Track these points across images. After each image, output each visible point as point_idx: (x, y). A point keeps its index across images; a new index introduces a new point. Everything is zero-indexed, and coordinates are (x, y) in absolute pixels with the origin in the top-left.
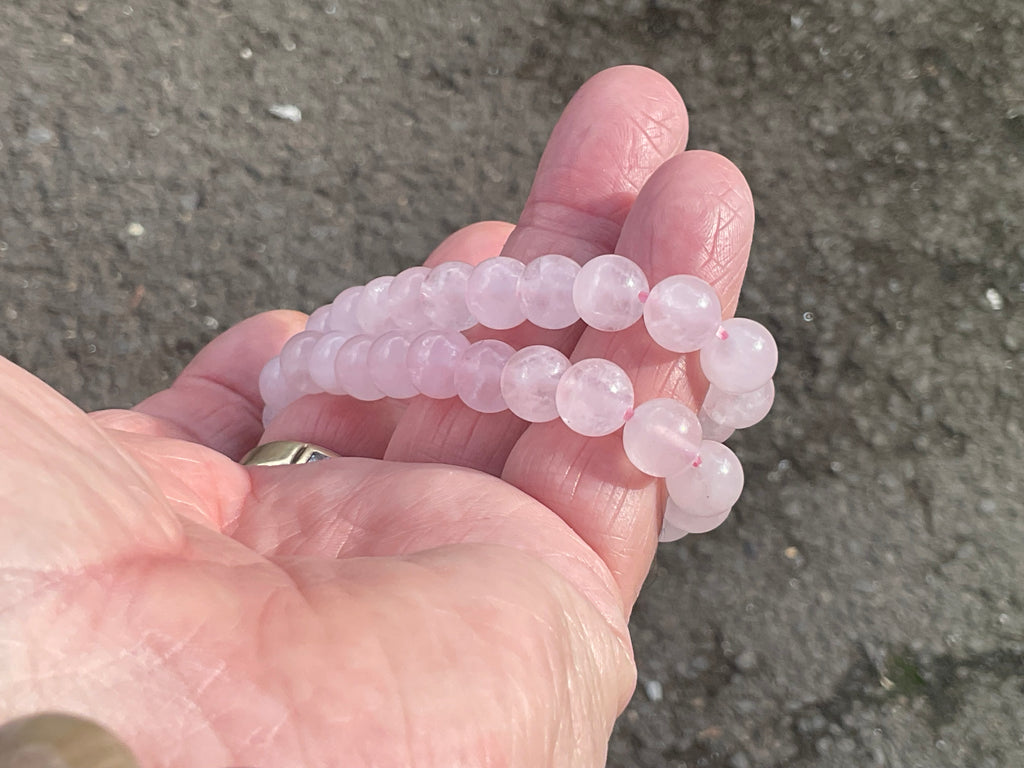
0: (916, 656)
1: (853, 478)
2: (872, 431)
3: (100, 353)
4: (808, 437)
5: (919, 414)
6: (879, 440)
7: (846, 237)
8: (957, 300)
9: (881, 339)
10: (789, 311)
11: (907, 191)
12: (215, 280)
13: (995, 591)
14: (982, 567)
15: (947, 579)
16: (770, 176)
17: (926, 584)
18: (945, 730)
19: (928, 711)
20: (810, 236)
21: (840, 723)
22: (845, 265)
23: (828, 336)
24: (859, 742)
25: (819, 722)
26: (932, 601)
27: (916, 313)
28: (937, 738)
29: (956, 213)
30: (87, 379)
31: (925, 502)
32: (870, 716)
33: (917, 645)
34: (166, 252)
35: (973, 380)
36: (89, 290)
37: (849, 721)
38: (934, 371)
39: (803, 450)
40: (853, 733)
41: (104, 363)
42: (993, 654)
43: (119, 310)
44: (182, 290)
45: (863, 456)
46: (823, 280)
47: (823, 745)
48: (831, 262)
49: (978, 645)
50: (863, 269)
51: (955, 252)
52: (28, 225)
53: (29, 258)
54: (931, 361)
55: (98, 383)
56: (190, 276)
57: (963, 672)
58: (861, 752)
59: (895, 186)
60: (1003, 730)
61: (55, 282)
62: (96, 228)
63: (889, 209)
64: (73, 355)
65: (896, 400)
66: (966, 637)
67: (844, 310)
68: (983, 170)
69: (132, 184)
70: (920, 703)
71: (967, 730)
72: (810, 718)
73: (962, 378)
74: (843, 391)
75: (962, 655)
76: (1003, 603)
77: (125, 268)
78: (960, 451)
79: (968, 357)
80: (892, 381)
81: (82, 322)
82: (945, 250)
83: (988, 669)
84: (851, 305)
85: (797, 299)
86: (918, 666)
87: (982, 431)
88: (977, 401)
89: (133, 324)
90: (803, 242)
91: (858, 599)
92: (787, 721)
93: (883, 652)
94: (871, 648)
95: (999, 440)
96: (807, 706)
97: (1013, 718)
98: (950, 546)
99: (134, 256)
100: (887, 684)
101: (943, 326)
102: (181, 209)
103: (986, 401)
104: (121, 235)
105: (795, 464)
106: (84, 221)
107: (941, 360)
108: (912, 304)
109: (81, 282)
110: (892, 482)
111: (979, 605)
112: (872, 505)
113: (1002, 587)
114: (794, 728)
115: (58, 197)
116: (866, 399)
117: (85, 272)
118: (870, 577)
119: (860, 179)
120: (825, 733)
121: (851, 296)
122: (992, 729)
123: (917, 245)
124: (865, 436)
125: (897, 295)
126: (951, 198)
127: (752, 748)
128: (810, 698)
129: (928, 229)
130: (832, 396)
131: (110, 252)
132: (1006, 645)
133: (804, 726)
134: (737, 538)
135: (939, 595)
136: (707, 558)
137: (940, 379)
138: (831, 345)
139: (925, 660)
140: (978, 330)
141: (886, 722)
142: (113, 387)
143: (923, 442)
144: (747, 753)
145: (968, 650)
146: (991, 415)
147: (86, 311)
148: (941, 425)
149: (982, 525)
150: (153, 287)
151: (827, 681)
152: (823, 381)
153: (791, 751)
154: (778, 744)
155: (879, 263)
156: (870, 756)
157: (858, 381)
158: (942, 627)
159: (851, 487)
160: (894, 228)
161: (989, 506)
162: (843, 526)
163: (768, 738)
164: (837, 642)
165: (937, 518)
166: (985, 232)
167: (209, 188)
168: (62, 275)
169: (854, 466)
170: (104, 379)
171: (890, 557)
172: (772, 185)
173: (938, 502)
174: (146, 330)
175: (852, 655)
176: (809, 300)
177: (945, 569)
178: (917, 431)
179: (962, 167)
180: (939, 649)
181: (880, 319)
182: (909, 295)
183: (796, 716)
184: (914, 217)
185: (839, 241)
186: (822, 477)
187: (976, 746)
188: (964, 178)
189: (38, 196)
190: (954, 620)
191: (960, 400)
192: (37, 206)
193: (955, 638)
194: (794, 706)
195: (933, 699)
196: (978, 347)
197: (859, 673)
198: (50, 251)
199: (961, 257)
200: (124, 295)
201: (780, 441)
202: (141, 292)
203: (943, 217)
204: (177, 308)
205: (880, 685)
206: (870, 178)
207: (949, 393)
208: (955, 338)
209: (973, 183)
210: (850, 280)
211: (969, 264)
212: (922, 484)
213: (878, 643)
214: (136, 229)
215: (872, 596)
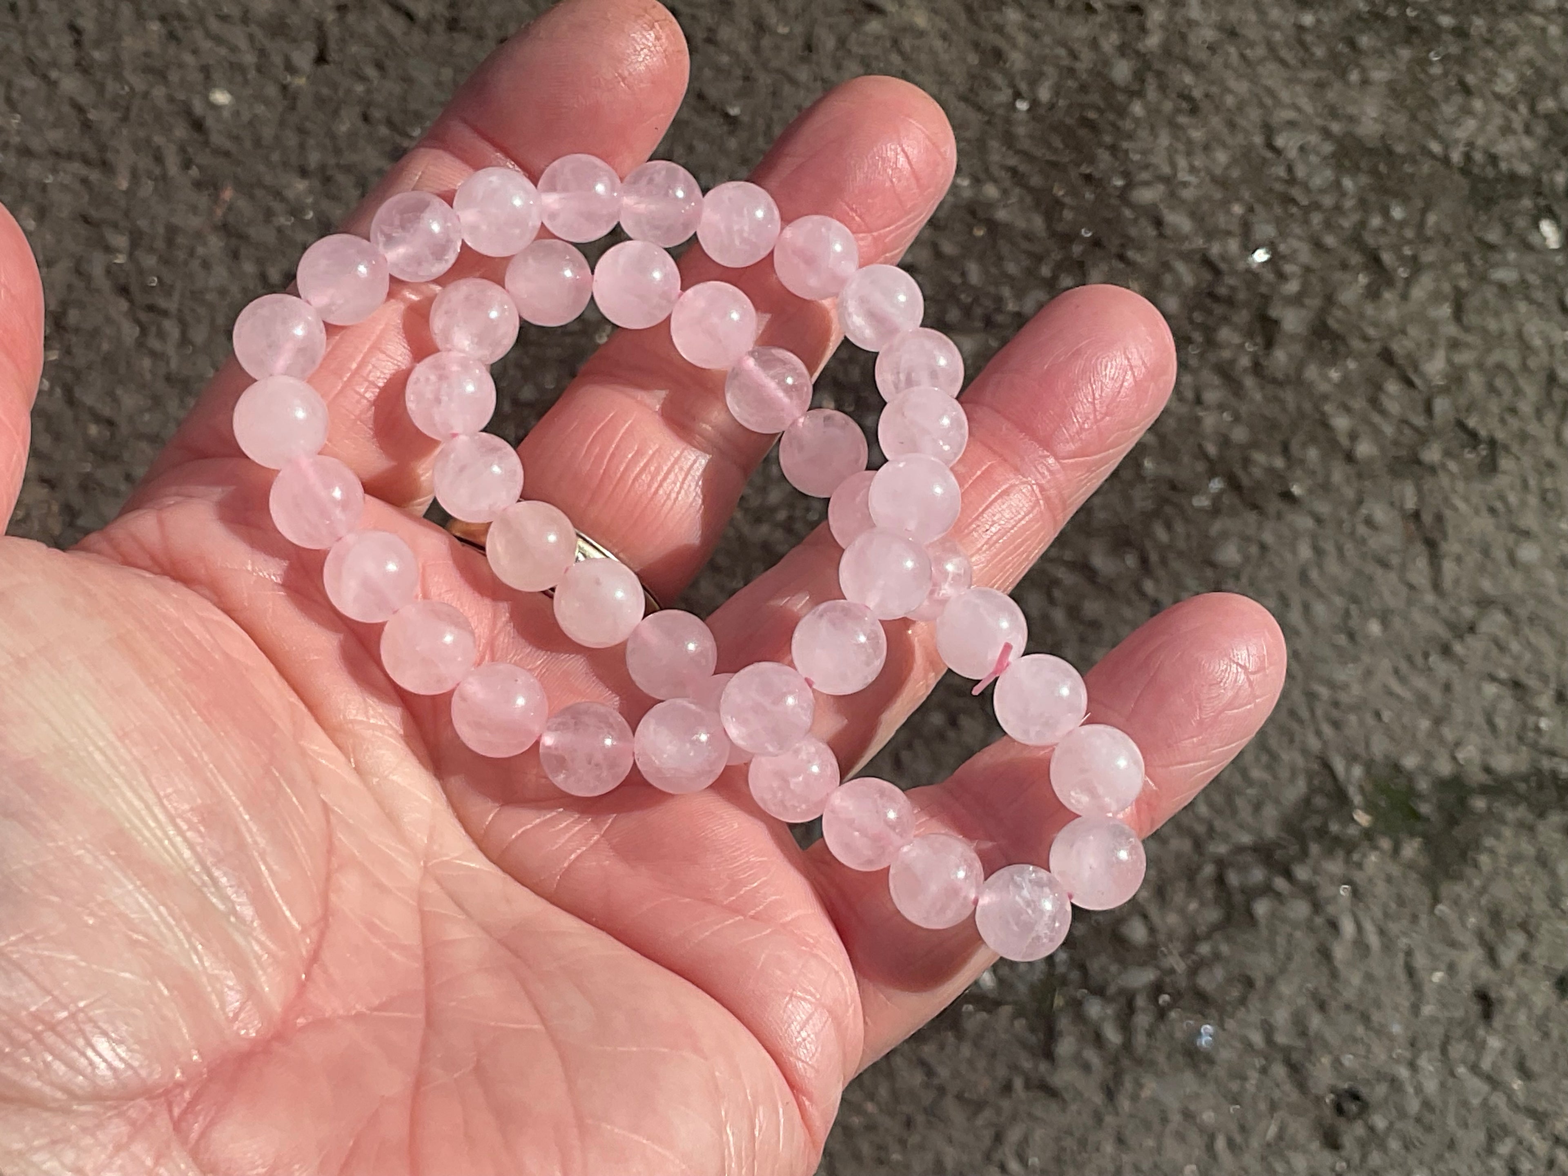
0: (1410, 777)
1: (1323, 508)
2: (1353, 437)
3: (166, 289)
4: (1254, 444)
5: (1429, 410)
6: (1365, 449)
7: (1326, 134)
8: (1494, 236)
9: (1373, 293)
10: (1233, 246)
11: (1423, 63)
12: (341, 178)
13: (1532, 682)
14: (1515, 646)
15: (1461, 663)
16: (1209, 34)
17: (1430, 669)
18: (1448, 889)
19: (1424, 861)
20: (1268, 131)
21: (1288, 875)
22: (1322, 177)
23: (1292, 287)
24: (1317, 907)
25: (1258, 875)
26: (1436, 697)
27: (1429, 256)
28: (1436, 899)
29: (1498, 97)
30: (144, 331)
31: (1431, 545)
32: (1335, 867)
33: (1410, 762)
34: (268, 133)
35: (1513, 360)
36: (147, 188)
37: (1302, 873)
38: (1454, 345)
39: (1246, 462)
40: (1309, 891)
41: (171, 305)
42: (1525, 778)
43: (195, 222)
44: (290, 194)
45: (1338, 473)
46: (1288, 200)
47: (1261, 908)
48: (1301, 172)
49: (1504, 763)
50: (1348, 183)
51: (1493, 159)
52: (53, 84)
53: (54, 136)
54: (1451, 330)
55: (161, 335)
56: (304, 172)
57: (1479, 804)
58: (1319, 921)
59: (1405, 53)
60: (1538, 893)
61: (94, 176)
62: (159, 92)
63: (1393, 90)
64: (124, 291)
65: (1393, 387)
66: (1486, 752)
67: (1318, 245)
68: (1543, 30)
69: (214, 24)
70: (1411, 849)
71: (1483, 890)
72: (1243, 869)
73: (1495, 357)
74: (1312, 372)
75: (1478, 777)
76: (1545, 701)
77: (204, 158)
78: (1490, 467)
79: (1508, 324)
80: (1387, 356)
81: (136, 239)
82: (1478, 156)
83: (1519, 798)
84: (1330, 240)
85: (1246, 228)
86: (1412, 792)
87: (1523, 437)
88: (1518, 392)
89: (215, 244)
90: (1258, 140)
91: (1324, 692)
92: (1209, 870)
93: (1357, 771)
94: (1339, 765)
95: (1549, 451)
96: (1240, 849)
97: (1553, 874)
98: (1468, 612)
99: (217, 139)
100: (1363, 818)
101: (1470, 274)
102: (291, 68)
103: (1532, 391)
104: (198, 107)
105: (1234, 484)
106: (138, 82)
107: (1467, 329)
108: (1424, 239)
109: (135, 176)
110: (1380, 513)
111: (1508, 704)
112: (1349, 548)
113: (1544, 678)
114: (1220, 880)
115: (98, 44)
116: (1345, 384)
117: (145, 162)
118: (1343, 657)
119: (1352, 43)
120: (1267, 890)
121: (1328, 225)
122: (1521, 890)
123: (1435, 147)
124: (1345, 442)
125: (1402, 224)
126: (1492, 75)
127: (1153, 911)
128: (1246, 839)
129: (1455, 122)
130: (1296, 380)
131: (181, 131)
132: (1546, 764)
133: (1233, 879)
134: (1143, 594)
135: (1447, 688)
136: (1095, 624)
137: (1464, 357)
138: (1297, 300)
139: (1423, 785)
140: (1523, 281)
141: (1359, 877)
142: (185, 340)
143: (1432, 454)
144: (1145, 917)
145: (1487, 770)
146: (1539, 414)
147: (143, 224)
148: (1461, 425)
149: (1517, 584)
150: (246, 188)
151: (1270, 812)
152: (1280, 357)
153: (1213, 915)
154: (1193, 906)
155: (1374, 172)
156: (1334, 925)
157: (1334, 358)
158: (1449, 733)
159: (1319, 520)
160: (1400, 120)
161: (1528, 553)
162: (1304, 577)
163: (1178, 896)
164: (1289, 756)
165: (1448, 567)
166: (1541, 129)
167: (334, 32)
168: (106, 167)
169: (1325, 487)
170: (172, 328)
171: (1374, 628)
172: (1212, 48)
173: (1451, 546)
174: (235, 255)
175: (1310, 776)
176: (1265, 230)
177: (1458, 648)
178: (1424, 437)
179: (1510, 26)
180: (1444, 768)
181: (1374, 261)
182: (1421, 225)
183: (1221, 864)
184: (1431, 104)
185: (1313, 138)
186: (1274, 505)
187: (1495, 916)
188: (1513, 44)
189: (67, 39)
190: (1469, 725)
191: (1492, 389)
192: (68, 57)
193: (1469, 753)
194: (1221, 849)
195: (1430, 843)
196: (1522, 307)
197: (1320, 801)
198: (87, 126)
199: (1504, 166)
200: (203, 200)
201: (1212, 449)
202: (228, 194)
203: (1478, 105)
204: (283, 220)
205: (1353, 819)
206: (1365, 41)
207: (1475, 380)
208: (1490, 293)
209: (1526, 50)
210: (1328, 201)
211: (1513, 177)
212: (1427, 518)
213: (1352, 758)
214: (221, 97)
215: (1345, 687)
